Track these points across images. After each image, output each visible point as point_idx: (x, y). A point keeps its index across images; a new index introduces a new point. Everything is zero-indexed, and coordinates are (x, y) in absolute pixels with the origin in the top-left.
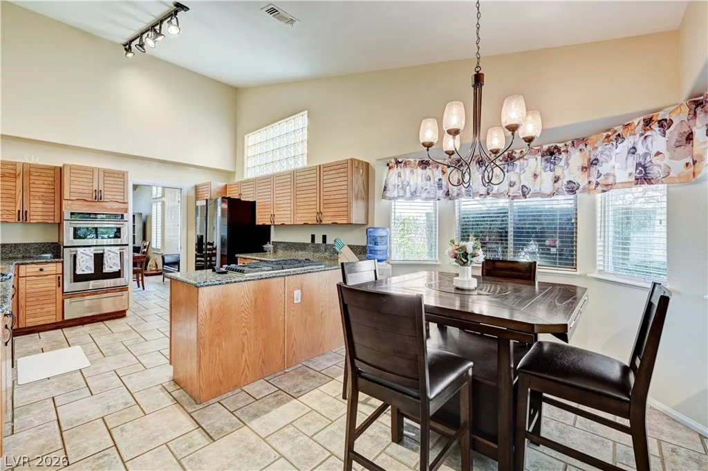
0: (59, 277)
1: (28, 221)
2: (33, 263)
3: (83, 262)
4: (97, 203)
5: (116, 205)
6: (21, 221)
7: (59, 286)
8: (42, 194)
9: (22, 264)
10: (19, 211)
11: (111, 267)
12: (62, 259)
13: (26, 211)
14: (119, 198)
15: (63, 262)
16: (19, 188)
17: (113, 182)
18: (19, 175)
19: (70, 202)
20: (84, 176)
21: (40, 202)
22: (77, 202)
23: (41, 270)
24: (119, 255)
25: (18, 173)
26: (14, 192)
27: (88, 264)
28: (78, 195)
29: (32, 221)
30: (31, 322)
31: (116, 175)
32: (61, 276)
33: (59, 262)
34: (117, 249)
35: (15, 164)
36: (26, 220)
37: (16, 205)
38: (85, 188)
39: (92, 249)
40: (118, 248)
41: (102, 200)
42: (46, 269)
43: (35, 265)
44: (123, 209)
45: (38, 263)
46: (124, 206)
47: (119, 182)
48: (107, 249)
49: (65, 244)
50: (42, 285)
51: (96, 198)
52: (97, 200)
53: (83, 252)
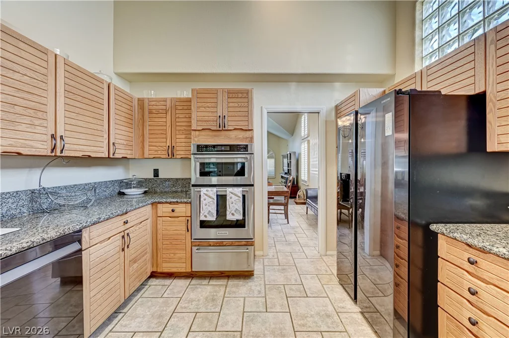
0: (188, 220)
1: (175, 157)
2: (166, 203)
3: (206, 205)
4: (223, 133)
5: (241, 134)
6: (170, 157)
7: (188, 231)
8: (184, 127)
9: (159, 203)
10: (169, 146)
11: (233, 214)
12: (190, 200)
13: (173, 146)
14: (242, 124)
15: (191, 203)
16: (169, 124)
17: (237, 105)
18: (168, 110)
19: (197, 133)
20: (209, 100)
21: (183, 136)
22: (203, 133)
23: (173, 211)
24: (241, 199)
25: (168, 109)
26: (165, 128)
27: (210, 209)
28: (204, 123)
29: (178, 157)
30: (166, 268)
31: (240, 95)
32: (189, 218)
33: (188, 203)
34: (239, 191)
35: (165, 100)
36: (173, 156)
37: (166, 140)
38: (210, 114)
39: (215, 189)
40: (241, 189)
41: (226, 129)
42: (177, 210)
43: (168, 205)
44: (247, 138)
45: (170, 203)
46: (248, 134)
47: (243, 104)
48: (229, 190)
49: (193, 182)
50: (174, 228)
51: (220, 126)
52: (221, 129)
53: (206, 192)
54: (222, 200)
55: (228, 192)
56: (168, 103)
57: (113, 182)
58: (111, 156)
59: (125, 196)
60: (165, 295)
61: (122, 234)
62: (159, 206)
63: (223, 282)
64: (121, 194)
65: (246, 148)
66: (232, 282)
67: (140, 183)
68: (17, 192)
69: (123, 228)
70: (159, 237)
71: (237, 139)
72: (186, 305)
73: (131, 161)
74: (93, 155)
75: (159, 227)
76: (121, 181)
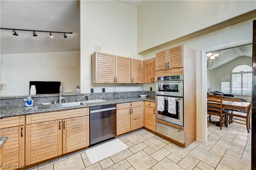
0: (154, 110)
3: (160, 104)
4: (168, 70)
5: (177, 70)
7: (154, 114)
10: (152, 78)
11: (171, 111)
12: (155, 101)
14: (177, 65)
16: (152, 69)
17: (174, 56)
19: (158, 72)
22: (160, 71)
23: (149, 104)
24: (174, 104)
25: (152, 63)
26: (151, 71)
27: (161, 106)
28: (160, 67)
30: (148, 127)
31: (176, 50)
34: (174, 99)
37: (151, 76)
38: (163, 63)
41: (169, 68)
42: (151, 105)
43: (148, 102)
44: (180, 72)
45: (149, 101)
46: (181, 70)
47: (177, 54)
48: (169, 98)
49: (156, 94)
50: (150, 112)
51: (166, 67)
52: (167, 69)
53: (160, 98)
54: (166, 103)
55: (169, 99)
56: (152, 60)
57: (137, 92)
58: (132, 83)
59: (141, 97)
60: (144, 136)
61: (130, 108)
62: (146, 102)
63: (167, 142)
64: (139, 96)
65: (178, 77)
66: (171, 144)
67: (145, 93)
68: (111, 93)
69: (130, 107)
70: (146, 114)
71: (175, 73)
72: (147, 142)
73: (144, 84)
74: (126, 83)
75: (146, 110)
76: (139, 92)
